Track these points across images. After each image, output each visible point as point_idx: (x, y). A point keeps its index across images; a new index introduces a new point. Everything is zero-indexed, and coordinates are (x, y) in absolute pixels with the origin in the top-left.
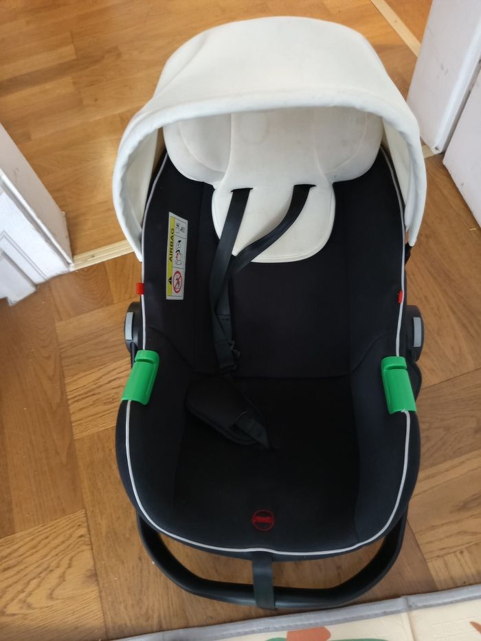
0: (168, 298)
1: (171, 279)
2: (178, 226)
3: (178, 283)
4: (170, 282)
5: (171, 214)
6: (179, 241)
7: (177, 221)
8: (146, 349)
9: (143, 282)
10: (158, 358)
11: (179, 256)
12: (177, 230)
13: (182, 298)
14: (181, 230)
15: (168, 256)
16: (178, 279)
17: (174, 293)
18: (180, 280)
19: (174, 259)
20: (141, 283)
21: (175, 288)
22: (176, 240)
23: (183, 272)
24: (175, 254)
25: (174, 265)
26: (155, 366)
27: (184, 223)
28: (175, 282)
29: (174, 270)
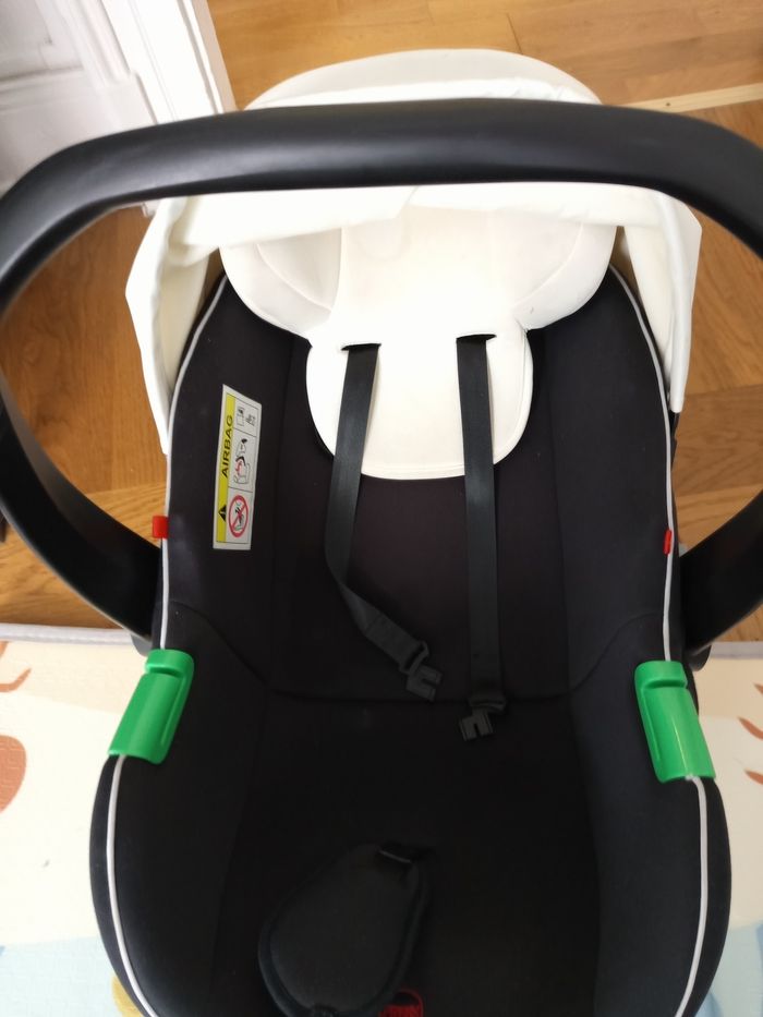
0: (217, 545)
1: (224, 509)
2: (241, 412)
3: (240, 517)
4: (224, 517)
5: (226, 390)
6: (244, 441)
7: (238, 404)
8: (167, 647)
9: (166, 514)
10: (192, 664)
11: (242, 468)
12: (238, 420)
13: (247, 547)
14: (249, 420)
15: (219, 466)
16: (239, 512)
17: (231, 535)
18: (244, 513)
19: (232, 472)
20: (163, 517)
21: (232, 528)
22: (236, 438)
23: (250, 498)
24: (233, 464)
25: (232, 483)
26: (184, 683)
27: (254, 409)
28: (234, 516)
29: (232, 494)
